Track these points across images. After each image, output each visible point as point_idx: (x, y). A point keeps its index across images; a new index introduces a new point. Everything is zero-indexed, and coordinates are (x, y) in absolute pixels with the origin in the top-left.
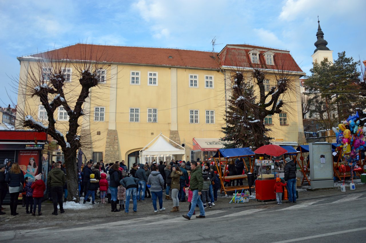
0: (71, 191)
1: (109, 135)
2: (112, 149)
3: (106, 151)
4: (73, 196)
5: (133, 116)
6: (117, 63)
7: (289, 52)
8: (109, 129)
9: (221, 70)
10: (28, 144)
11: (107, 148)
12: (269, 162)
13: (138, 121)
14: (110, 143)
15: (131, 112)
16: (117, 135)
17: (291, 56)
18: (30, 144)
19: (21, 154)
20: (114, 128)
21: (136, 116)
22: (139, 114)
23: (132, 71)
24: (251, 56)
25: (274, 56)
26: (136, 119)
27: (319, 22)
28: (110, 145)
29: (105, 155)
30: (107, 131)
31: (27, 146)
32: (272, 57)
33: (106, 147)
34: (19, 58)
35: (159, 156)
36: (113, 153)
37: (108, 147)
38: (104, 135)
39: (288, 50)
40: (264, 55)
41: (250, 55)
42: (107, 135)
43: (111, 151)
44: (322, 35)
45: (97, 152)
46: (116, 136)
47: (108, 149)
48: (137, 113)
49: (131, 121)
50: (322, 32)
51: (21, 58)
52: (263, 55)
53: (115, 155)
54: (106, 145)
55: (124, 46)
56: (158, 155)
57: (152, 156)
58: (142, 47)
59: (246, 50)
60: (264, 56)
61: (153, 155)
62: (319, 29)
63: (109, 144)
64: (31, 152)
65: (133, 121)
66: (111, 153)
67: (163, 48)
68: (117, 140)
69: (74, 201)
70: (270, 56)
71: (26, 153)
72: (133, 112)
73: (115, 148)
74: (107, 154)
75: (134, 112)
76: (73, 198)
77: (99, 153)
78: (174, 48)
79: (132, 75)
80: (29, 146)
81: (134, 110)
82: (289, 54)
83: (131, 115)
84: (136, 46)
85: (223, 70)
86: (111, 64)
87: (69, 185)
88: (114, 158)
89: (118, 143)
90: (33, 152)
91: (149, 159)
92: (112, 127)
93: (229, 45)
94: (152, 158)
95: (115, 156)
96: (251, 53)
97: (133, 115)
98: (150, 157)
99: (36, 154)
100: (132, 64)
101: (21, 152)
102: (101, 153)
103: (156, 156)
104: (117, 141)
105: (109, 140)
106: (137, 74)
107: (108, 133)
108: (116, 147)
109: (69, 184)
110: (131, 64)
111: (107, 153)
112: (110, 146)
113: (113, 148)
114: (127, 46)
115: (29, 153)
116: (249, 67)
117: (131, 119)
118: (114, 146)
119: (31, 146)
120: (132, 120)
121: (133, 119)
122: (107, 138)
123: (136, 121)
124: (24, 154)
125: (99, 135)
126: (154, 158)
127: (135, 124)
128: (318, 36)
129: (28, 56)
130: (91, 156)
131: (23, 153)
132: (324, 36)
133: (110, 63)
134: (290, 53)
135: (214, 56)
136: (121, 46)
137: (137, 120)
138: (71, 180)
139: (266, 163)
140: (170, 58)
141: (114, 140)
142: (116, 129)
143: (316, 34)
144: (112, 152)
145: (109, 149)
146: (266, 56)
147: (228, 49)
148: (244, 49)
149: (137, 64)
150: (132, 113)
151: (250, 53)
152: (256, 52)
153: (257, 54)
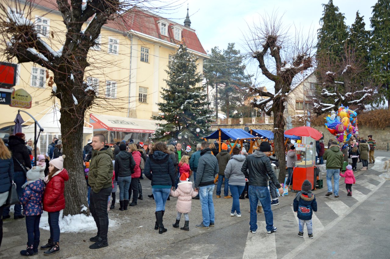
0: (78, 193)
4: (82, 204)
7: (195, 30)
9: (128, 34)
17: (196, 35)
24: (160, 26)
25: (182, 32)
27: (188, 9)
32: (180, 32)
39: (193, 29)
40: (173, 28)
44: (189, 24)
50: (190, 20)
52: (171, 28)
57: (49, 134)
59: (155, 17)
60: (173, 30)
61: (51, 133)
62: (188, 17)
69: (84, 212)
70: (179, 31)
76: (82, 207)
82: (195, 34)
85: (131, 35)
87: (75, 182)
91: (45, 137)
94: (49, 136)
98: (46, 135)
103: (55, 134)
109: (75, 179)
116: (157, 38)
126: (51, 136)
128: (186, 23)
132: (191, 24)
134: (196, 32)
138: (79, 172)
143: (184, 21)
146: (175, 29)
151: (159, 23)
152: (165, 22)
153: (167, 25)
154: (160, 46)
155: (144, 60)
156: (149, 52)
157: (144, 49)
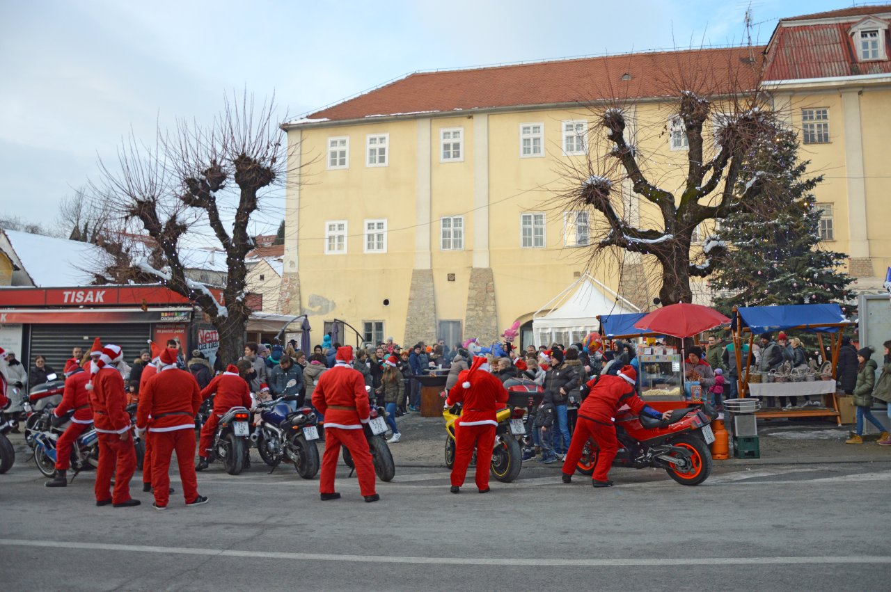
1: (475, 281)
2: (481, 314)
3: (467, 320)
5: (530, 234)
6: (487, 108)
8: (474, 267)
9: (758, 93)
10: (164, 312)
11: (469, 312)
12: (665, 353)
13: (542, 244)
14: (476, 300)
15: (525, 223)
16: (493, 281)
18: (168, 312)
19: (159, 331)
20: (485, 265)
21: (536, 232)
22: (544, 227)
23: (522, 125)
24: (858, 41)
26: (536, 240)
28: (478, 303)
29: (466, 328)
30: (470, 272)
31: (163, 314)
33: (468, 310)
34: (284, 125)
35: (574, 330)
36: (484, 322)
37: (473, 310)
38: (463, 280)
41: (854, 38)
42: (470, 282)
43: (479, 318)
45: (448, 322)
46: (491, 283)
47: (472, 313)
48: (539, 226)
49: (525, 244)
51: (287, 124)
53: (489, 328)
54: (469, 305)
55: (518, 64)
56: (571, 327)
57: (557, 331)
58: (560, 59)
59: (844, 24)
61: (560, 328)
63: (474, 303)
64: (173, 327)
65: (530, 245)
66: (478, 322)
67: (613, 55)
68: (493, 291)
71: (166, 329)
72: (530, 223)
73: (488, 311)
74: (469, 326)
75: (532, 223)
77: (454, 322)
78: (644, 52)
79: (524, 133)
80: (166, 314)
81: (533, 217)
83: (524, 230)
84: (546, 61)
85: (765, 92)
86: (475, 112)
88: (487, 334)
89: (494, 298)
90: (177, 326)
91: (548, 335)
92: (481, 262)
93: (787, 20)
95: (488, 330)
96: (857, 31)
97: (530, 230)
98: (551, 333)
99: (182, 331)
100: (523, 106)
101: (157, 326)
102: (457, 323)
103: (566, 330)
104: (492, 295)
105: (474, 293)
106: (536, 128)
107: (472, 276)
108: (490, 308)
110: (518, 106)
111: (470, 323)
112: (476, 305)
113: (483, 311)
114: (524, 63)
115: (171, 329)
116: (848, 75)
117: (524, 240)
118: (487, 305)
119: (169, 314)
120: (526, 242)
121: (530, 240)
122: (469, 289)
123: (536, 244)
124: (163, 331)
125: (453, 282)
126: (561, 333)
127: (534, 254)
129: (301, 119)
130: (435, 331)
131: (162, 329)
133: (471, 112)
135: (752, 56)
136: (511, 64)
137: (539, 242)
139: (656, 354)
140: (626, 78)
141: (487, 292)
142: (490, 265)
144: (481, 320)
145: (475, 313)
147: (782, 33)
148: (837, 22)
149: (533, 105)
150: (528, 226)
151: (853, 34)
152: (874, 25)
153: (880, 30)
154: (860, 93)
155: (816, 138)
156: (828, 117)
157: (811, 113)
